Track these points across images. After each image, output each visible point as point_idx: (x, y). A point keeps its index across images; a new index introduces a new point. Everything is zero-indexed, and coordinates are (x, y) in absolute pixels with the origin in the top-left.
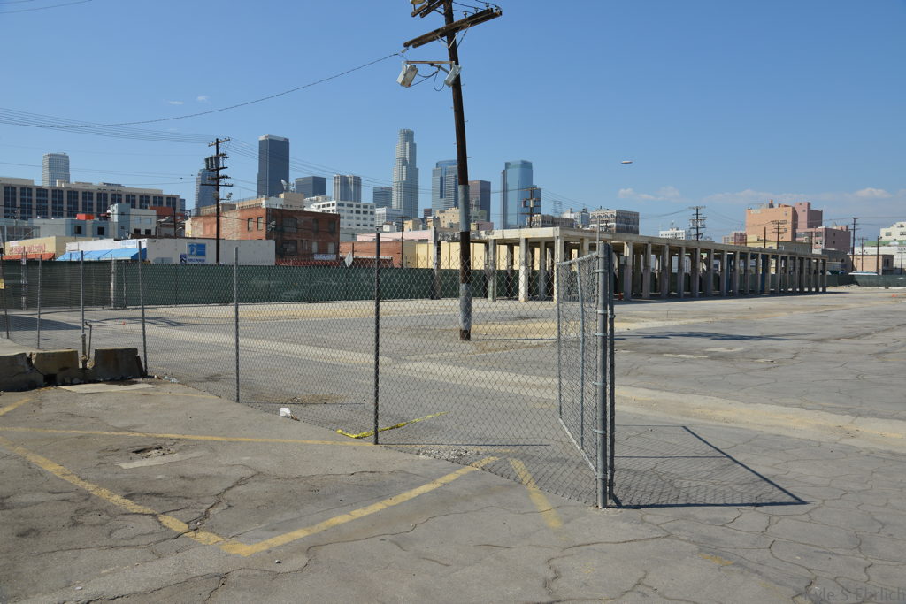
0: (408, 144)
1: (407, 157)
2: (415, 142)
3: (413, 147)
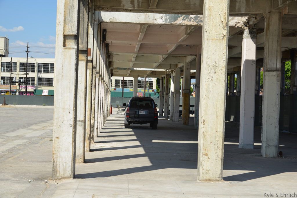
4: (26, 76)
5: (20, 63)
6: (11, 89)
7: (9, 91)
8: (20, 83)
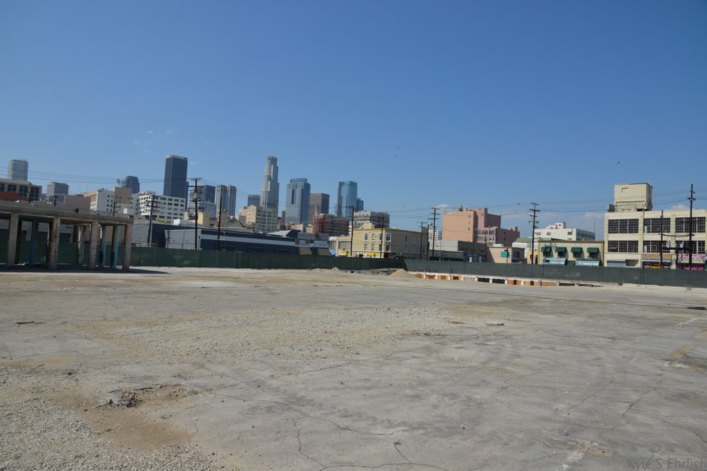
0: (272, 166)
1: (272, 175)
2: (278, 165)
3: (276, 169)
4: (690, 239)
5: (677, 219)
6: (662, 259)
7: (658, 263)
8: (678, 250)
